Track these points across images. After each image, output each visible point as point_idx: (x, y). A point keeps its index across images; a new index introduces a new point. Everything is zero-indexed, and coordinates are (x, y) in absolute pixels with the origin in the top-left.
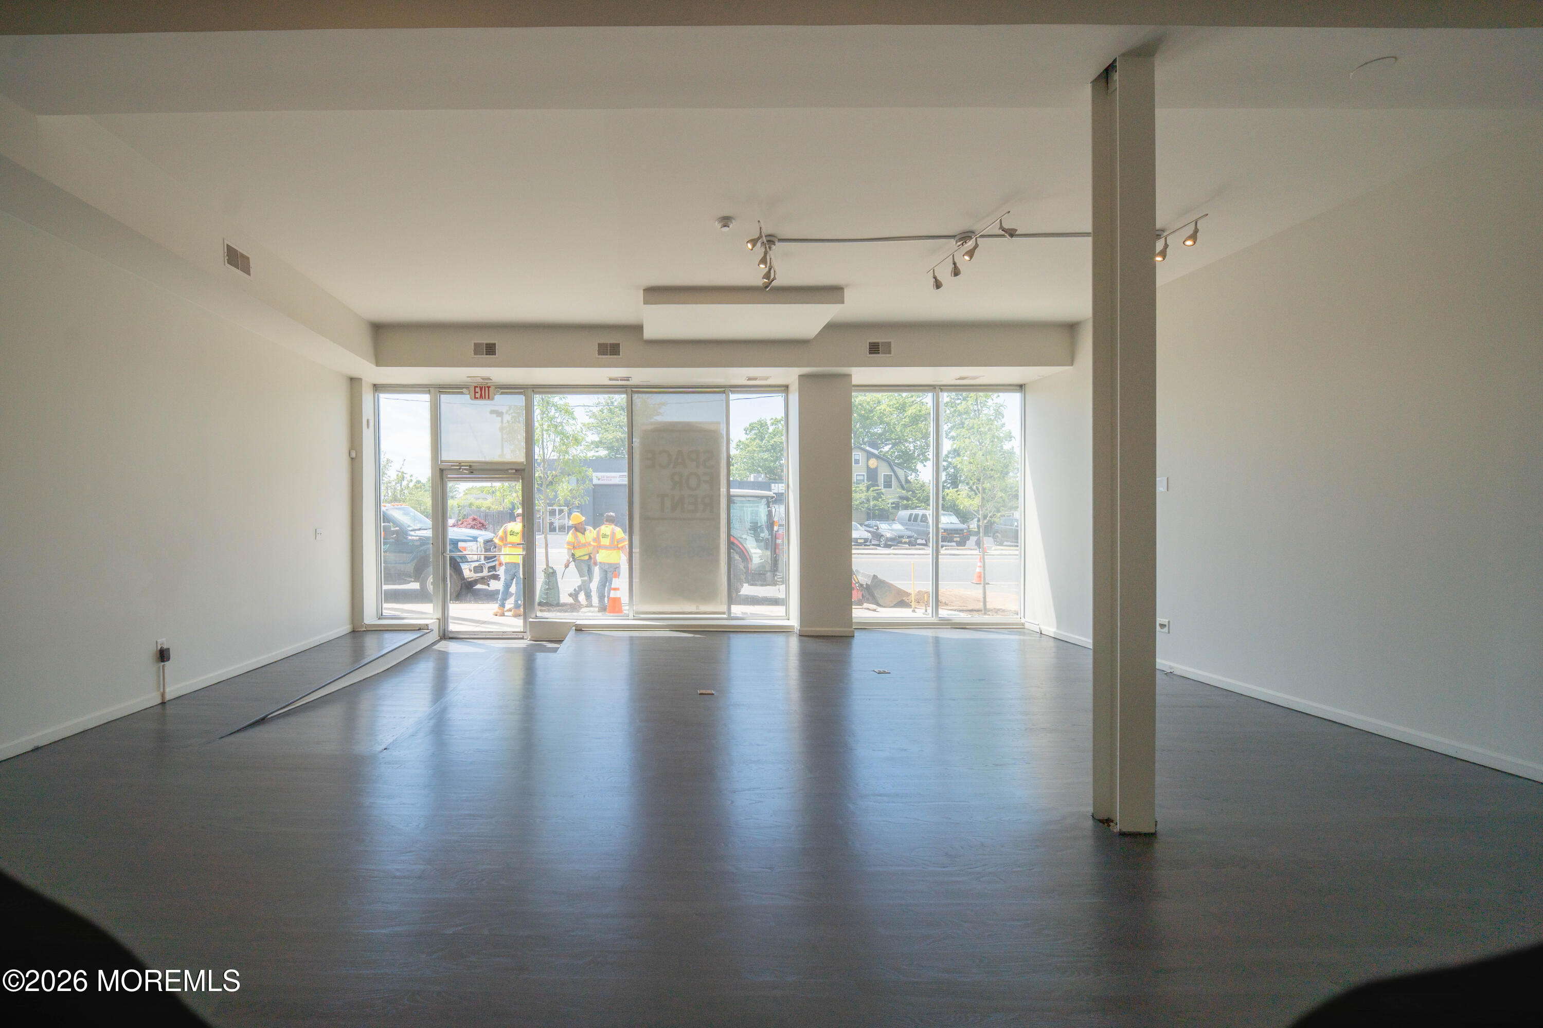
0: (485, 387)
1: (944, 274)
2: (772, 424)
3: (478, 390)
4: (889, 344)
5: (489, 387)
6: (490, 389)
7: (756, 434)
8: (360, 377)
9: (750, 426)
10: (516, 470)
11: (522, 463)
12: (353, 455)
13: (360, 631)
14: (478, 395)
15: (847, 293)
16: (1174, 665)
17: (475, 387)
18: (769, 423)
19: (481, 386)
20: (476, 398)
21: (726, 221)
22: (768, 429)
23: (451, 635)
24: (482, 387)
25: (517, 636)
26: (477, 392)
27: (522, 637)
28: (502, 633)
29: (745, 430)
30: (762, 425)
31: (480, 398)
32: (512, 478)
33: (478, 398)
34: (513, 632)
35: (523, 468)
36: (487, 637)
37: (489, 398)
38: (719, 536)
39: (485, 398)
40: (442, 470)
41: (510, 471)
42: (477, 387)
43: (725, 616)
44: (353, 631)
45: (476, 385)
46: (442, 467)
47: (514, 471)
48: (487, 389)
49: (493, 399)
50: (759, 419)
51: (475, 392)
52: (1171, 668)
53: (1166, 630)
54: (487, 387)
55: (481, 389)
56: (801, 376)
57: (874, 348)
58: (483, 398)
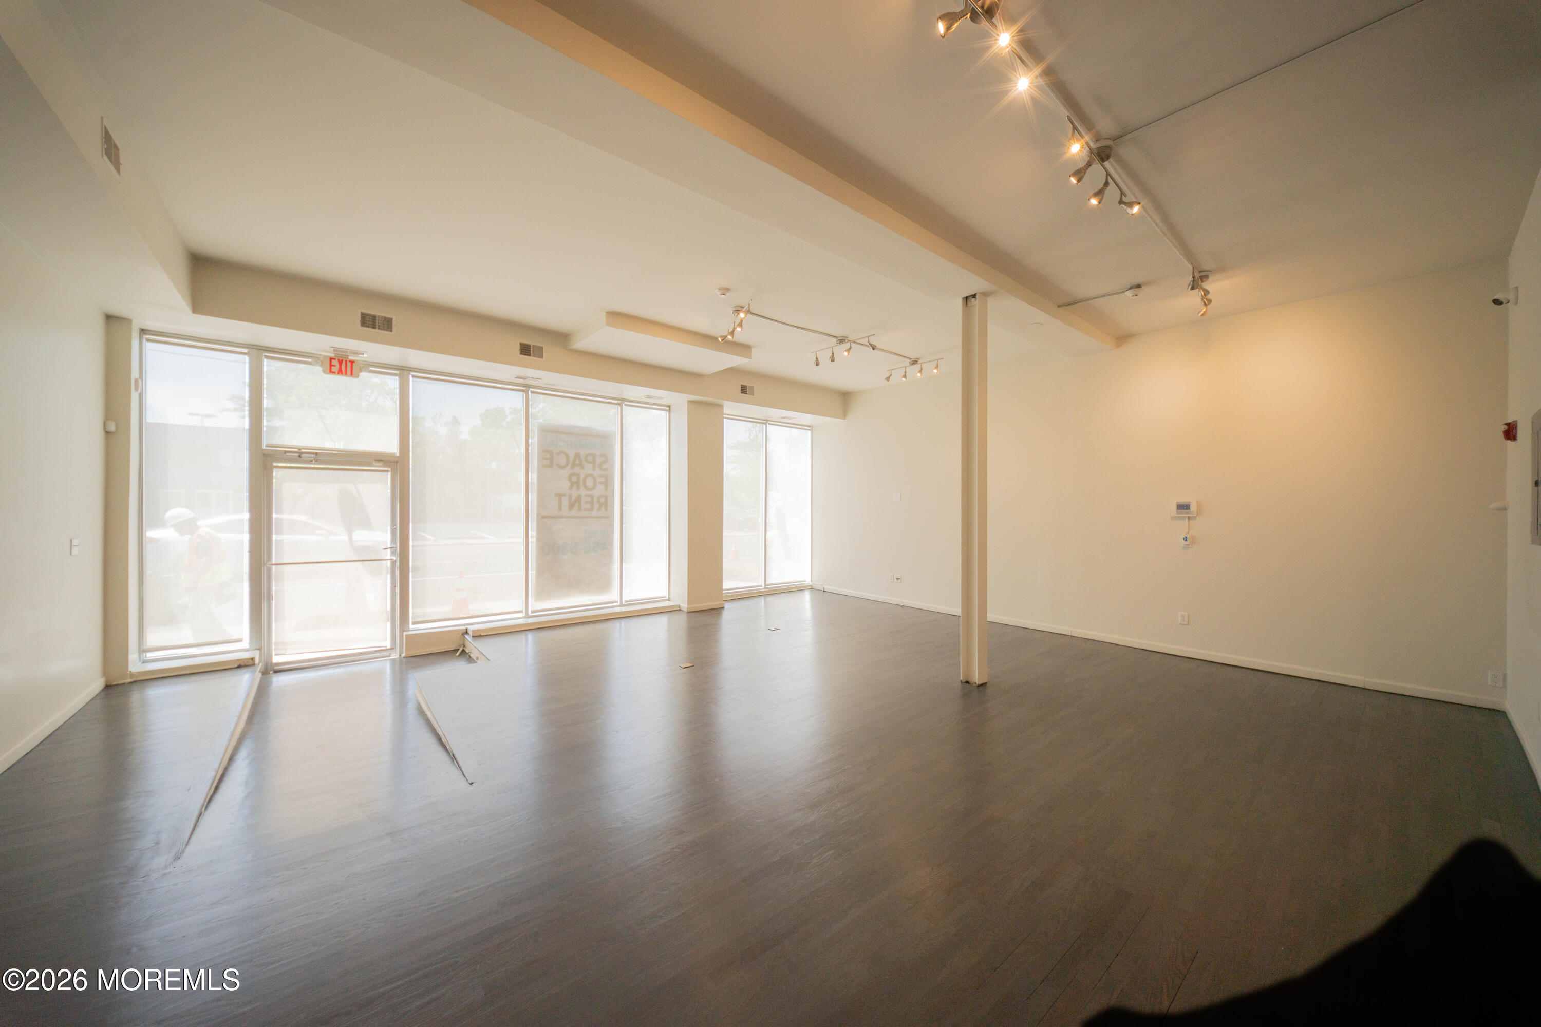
0: (346, 361)
1: (824, 357)
3: (335, 362)
4: (752, 388)
5: (352, 362)
6: (354, 364)
8: (130, 317)
10: (384, 461)
11: (392, 454)
12: (113, 429)
13: (123, 684)
14: (336, 369)
15: (753, 350)
16: (903, 601)
17: (331, 359)
19: (341, 359)
20: (331, 372)
21: (725, 290)
23: (276, 668)
24: (342, 360)
25: (380, 655)
26: (335, 366)
27: (388, 655)
28: (358, 655)
31: (338, 373)
32: (377, 470)
33: (334, 372)
34: (375, 651)
35: (396, 459)
37: (352, 374)
38: (613, 533)
39: (346, 374)
40: (265, 457)
41: (374, 463)
42: (335, 359)
43: (615, 603)
44: (108, 687)
45: (332, 356)
46: (264, 453)
47: (382, 462)
48: (349, 364)
49: (358, 376)
51: (331, 365)
52: (903, 603)
53: (899, 581)
54: (350, 361)
55: (340, 362)
56: (690, 402)
57: (744, 390)
58: (342, 373)
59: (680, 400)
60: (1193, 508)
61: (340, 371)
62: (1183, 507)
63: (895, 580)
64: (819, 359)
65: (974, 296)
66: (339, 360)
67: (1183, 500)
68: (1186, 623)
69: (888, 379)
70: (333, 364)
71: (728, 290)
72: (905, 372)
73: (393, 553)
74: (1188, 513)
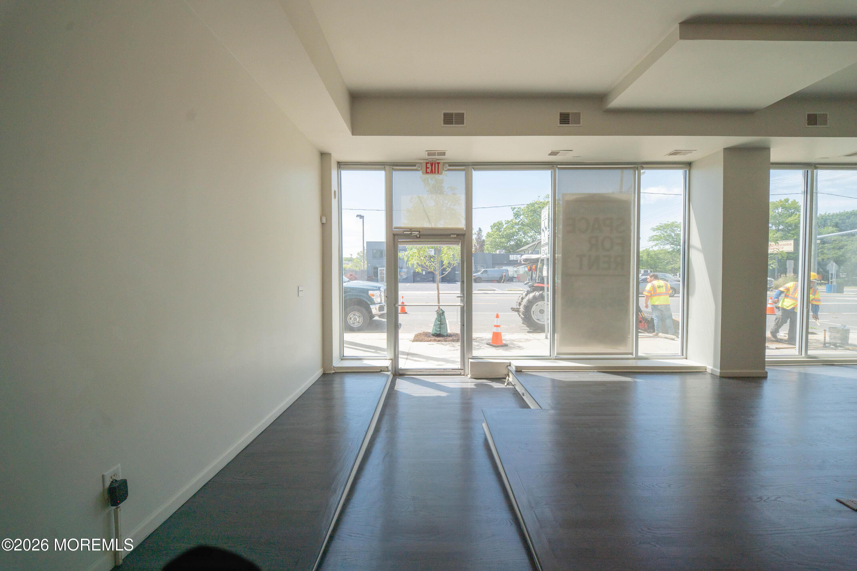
0: (435, 163)
2: (506, 223)
3: (429, 165)
4: (824, 116)
5: (438, 163)
7: (497, 229)
8: (330, 152)
9: (494, 224)
10: (457, 235)
11: (462, 229)
12: (324, 221)
13: (330, 373)
14: (429, 170)
17: (427, 163)
18: (504, 223)
19: (433, 160)
20: (427, 173)
22: (503, 226)
23: (400, 373)
24: (433, 163)
25: (456, 374)
26: (429, 168)
27: (460, 374)
28: (443, 371)
29: (491, 227)
30: (500, 224)
31: (431, 173)
32: (452, 241)
33: (429, 173)
34: (452, 369)
35: (464, 233)
37: (438, 173)
38: (628, 290)
39: (435, 173)
40: (394, 235)
41: (452, 236)
42: (429, 163)
44: (323, 374)
45: (427, 161)
46: (395, 233)
47: (455, 236)
48: (437, 165)
49: (441, 174)
50: (498, 221)
51: (427, 168)
54: (437, 163)
55: (432, 165)
58: (433, 173)
61: (432, 172)
66: (431, 163)
70: (428, 167)
73: (462, 301)
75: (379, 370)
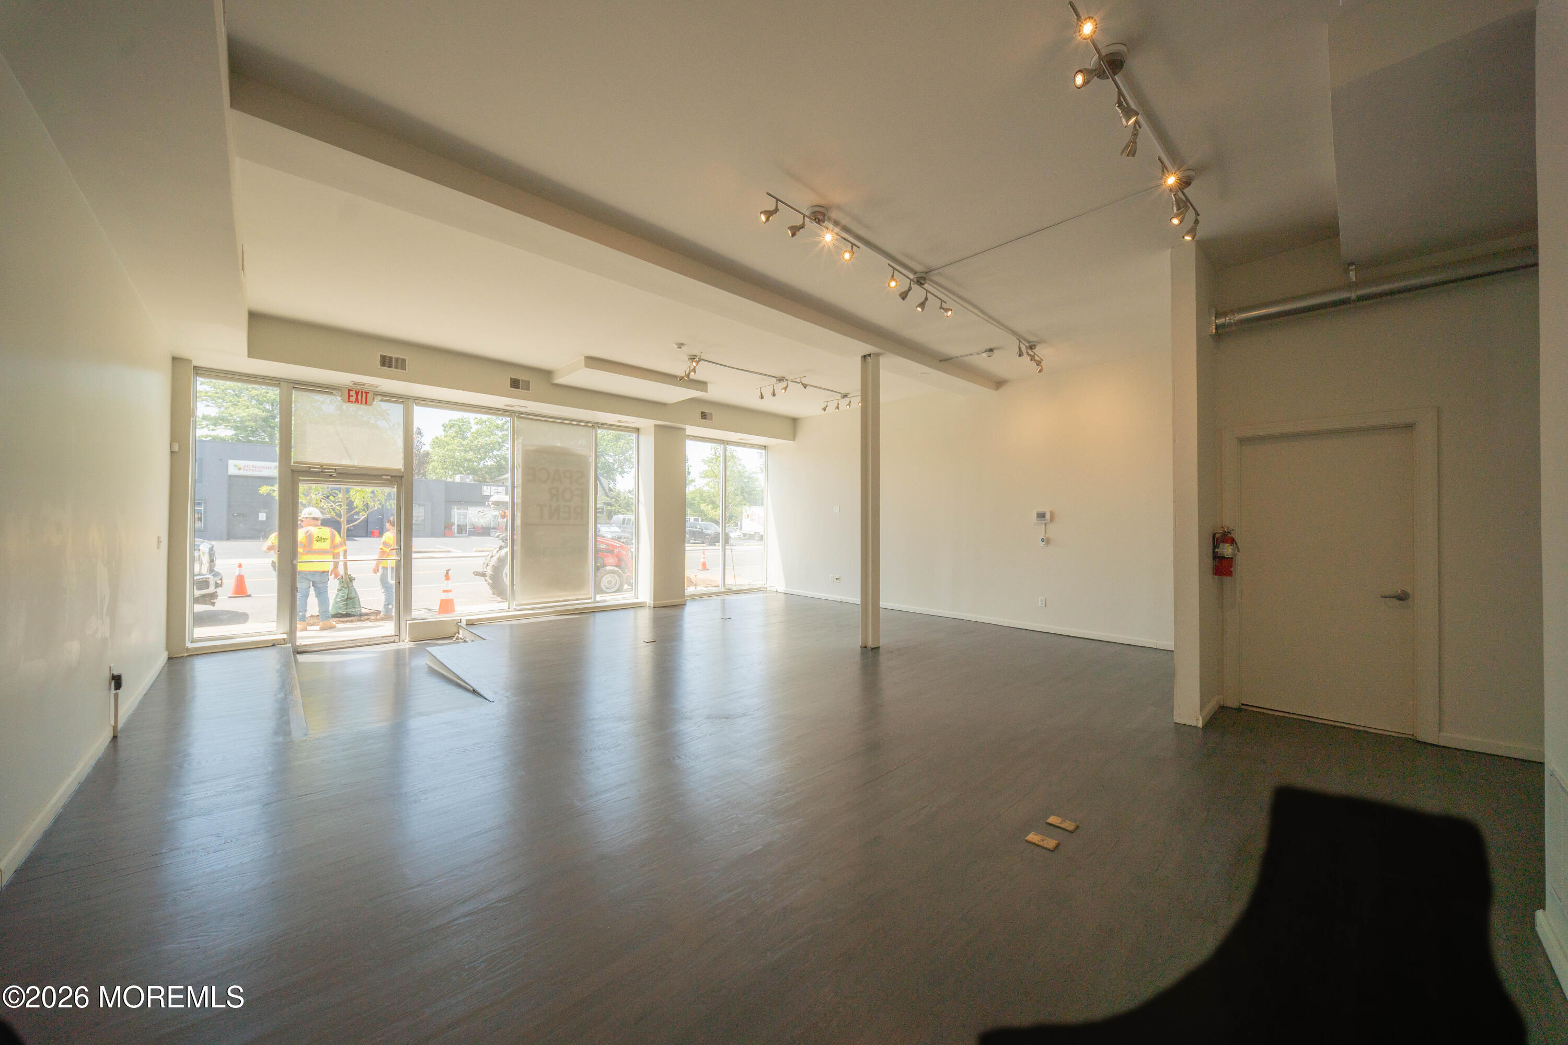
0: (362, 392)
1: (767, 393)
3: (353, 393)
4: (711, 414)
5: (367, 393)
8: (191, 359)
10: (391, 477)
11: (399, 470)
12: (176, 448)
13: (182, 657)
14: (353, 399)
15: (708, 385)
16: (842, 597)
17: (349, 391)
19: (357, 390)
20: (349, 401)
23: (300, 650)
24: (359, 392)
25: (387, 641)
26: (352, 396)
27: (393, 640)
28: (368, 640)
31: (355, 402)
32: (384, 484)
33: (352, 402)
34: (382, 637)
35: (402, 475)
36: (349, 645)
37: (366, 403)
38: (587, 538)
39: (361, 403)
40: (292, 471)
41: (384, 477)
42: (352, 391)
43: (590, 601)
44: (169, 658)
45: (351, 388)
46: (293, 469)
47: (389, 477)
48: (364, 395)
49: (371, 405)
51: (349, 396)
52: (841, 599)
53: (838, 581)
54: (365, 392)
55: (357, 393)
56: (655, 426)
57: (704, 416)
58: (358, 403)
59: (647, 424)
60: (1048, 516)
61: (357, 401)
62: (1041, 516)
63: (835, 580)
64: (763, 394)
65: (869, 355)
66: (356, 391)
67: (1041, 509)
68: (1044, 605)
69: (824, 409)
70: (351, 394)
71: (683, 344)
72: (838, 404)
73: (398, 554)
74: (1044, 520)
75: (271, 645)
